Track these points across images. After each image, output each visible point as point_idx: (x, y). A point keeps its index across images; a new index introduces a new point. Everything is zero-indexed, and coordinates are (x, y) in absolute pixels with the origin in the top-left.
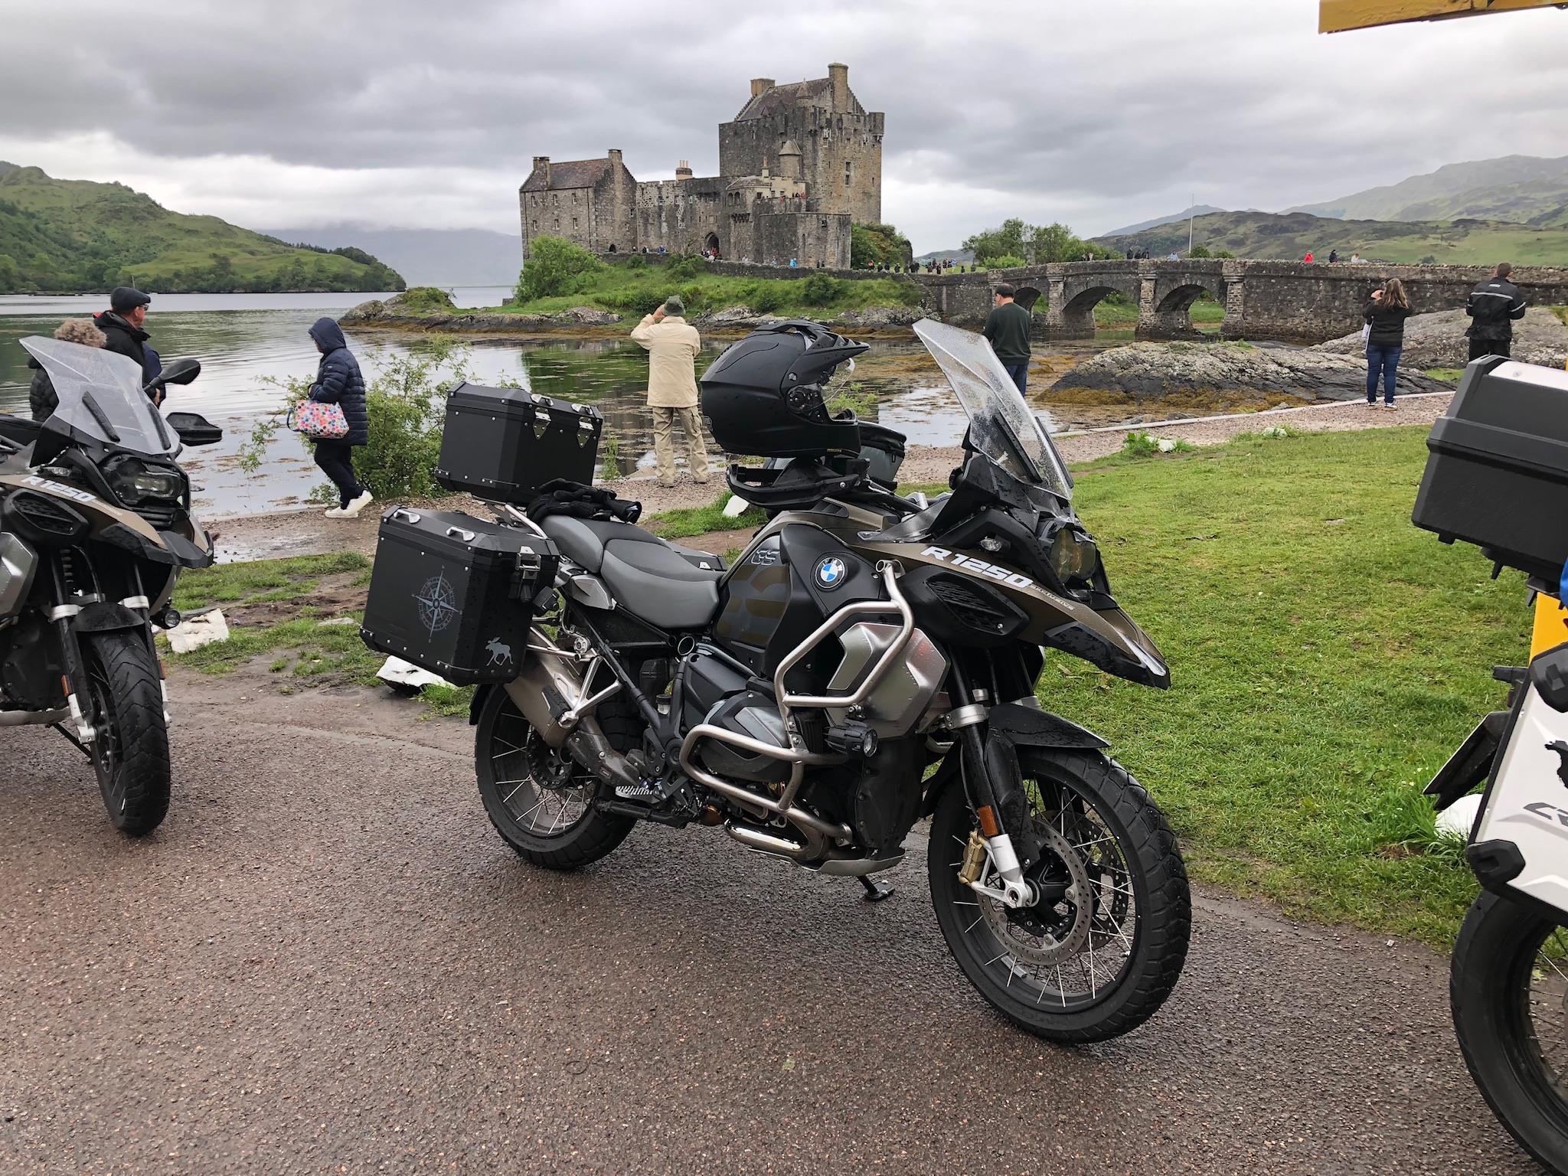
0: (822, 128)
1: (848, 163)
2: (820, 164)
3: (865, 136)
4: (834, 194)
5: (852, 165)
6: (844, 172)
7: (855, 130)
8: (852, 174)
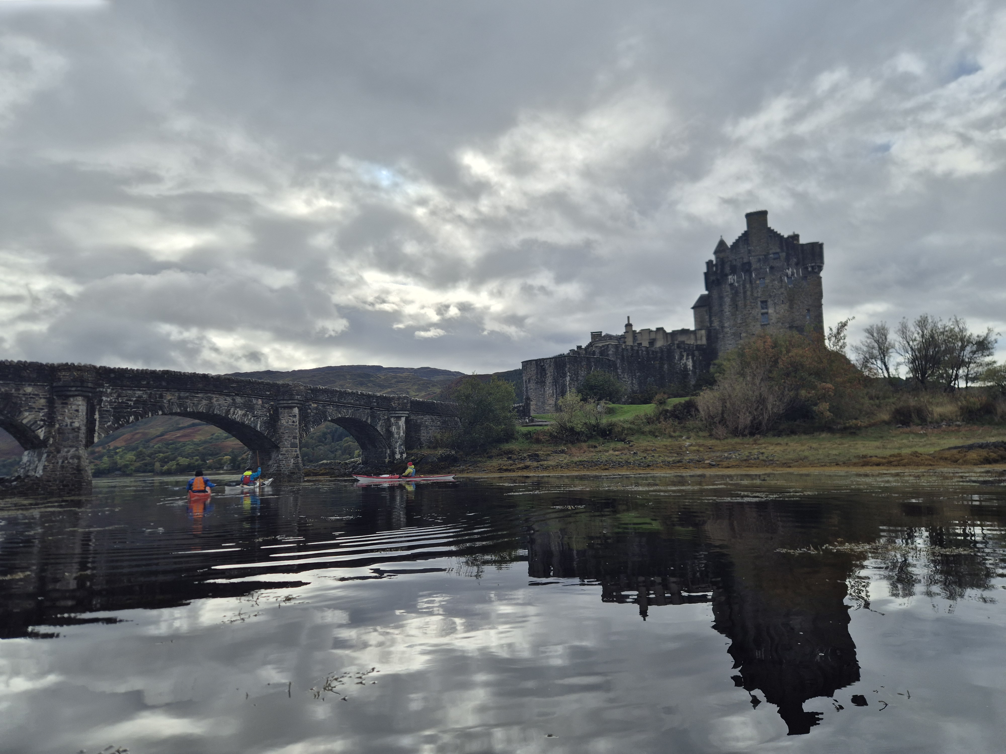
0: (727, 275)
1: (764, 303)
2: (727, 309)
3: (789, 272)
4: (743, 335)
5: (770, 302)
6: (757, 311)
7: (772, 268)
8: (771, 311)
